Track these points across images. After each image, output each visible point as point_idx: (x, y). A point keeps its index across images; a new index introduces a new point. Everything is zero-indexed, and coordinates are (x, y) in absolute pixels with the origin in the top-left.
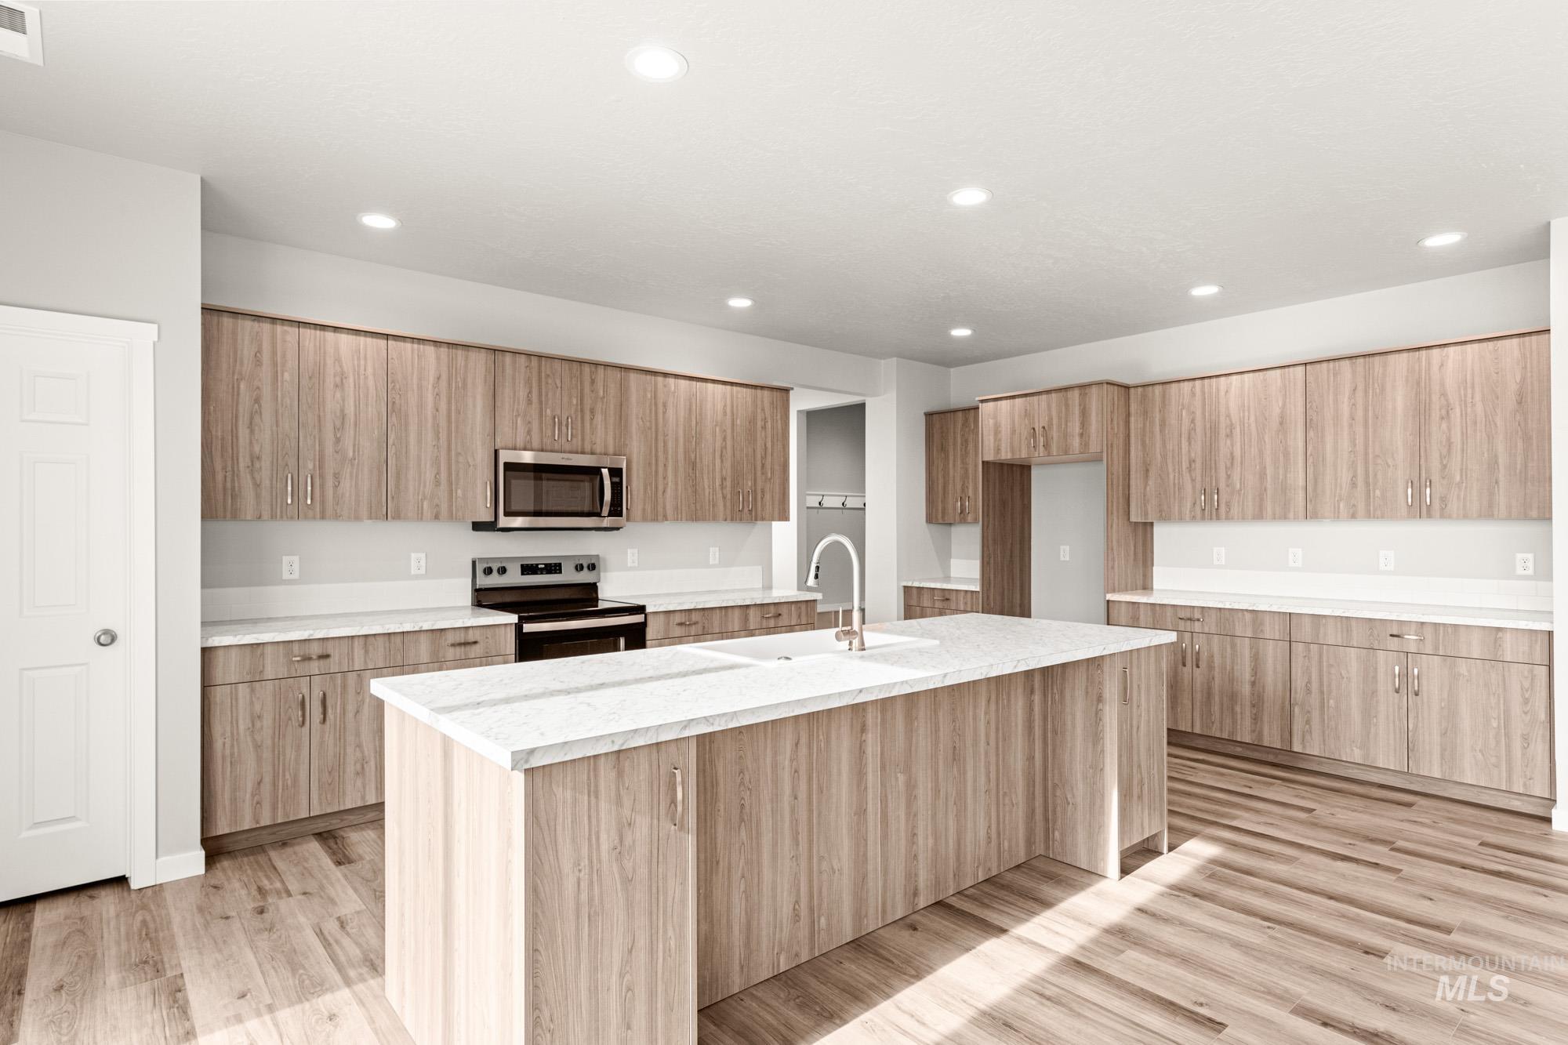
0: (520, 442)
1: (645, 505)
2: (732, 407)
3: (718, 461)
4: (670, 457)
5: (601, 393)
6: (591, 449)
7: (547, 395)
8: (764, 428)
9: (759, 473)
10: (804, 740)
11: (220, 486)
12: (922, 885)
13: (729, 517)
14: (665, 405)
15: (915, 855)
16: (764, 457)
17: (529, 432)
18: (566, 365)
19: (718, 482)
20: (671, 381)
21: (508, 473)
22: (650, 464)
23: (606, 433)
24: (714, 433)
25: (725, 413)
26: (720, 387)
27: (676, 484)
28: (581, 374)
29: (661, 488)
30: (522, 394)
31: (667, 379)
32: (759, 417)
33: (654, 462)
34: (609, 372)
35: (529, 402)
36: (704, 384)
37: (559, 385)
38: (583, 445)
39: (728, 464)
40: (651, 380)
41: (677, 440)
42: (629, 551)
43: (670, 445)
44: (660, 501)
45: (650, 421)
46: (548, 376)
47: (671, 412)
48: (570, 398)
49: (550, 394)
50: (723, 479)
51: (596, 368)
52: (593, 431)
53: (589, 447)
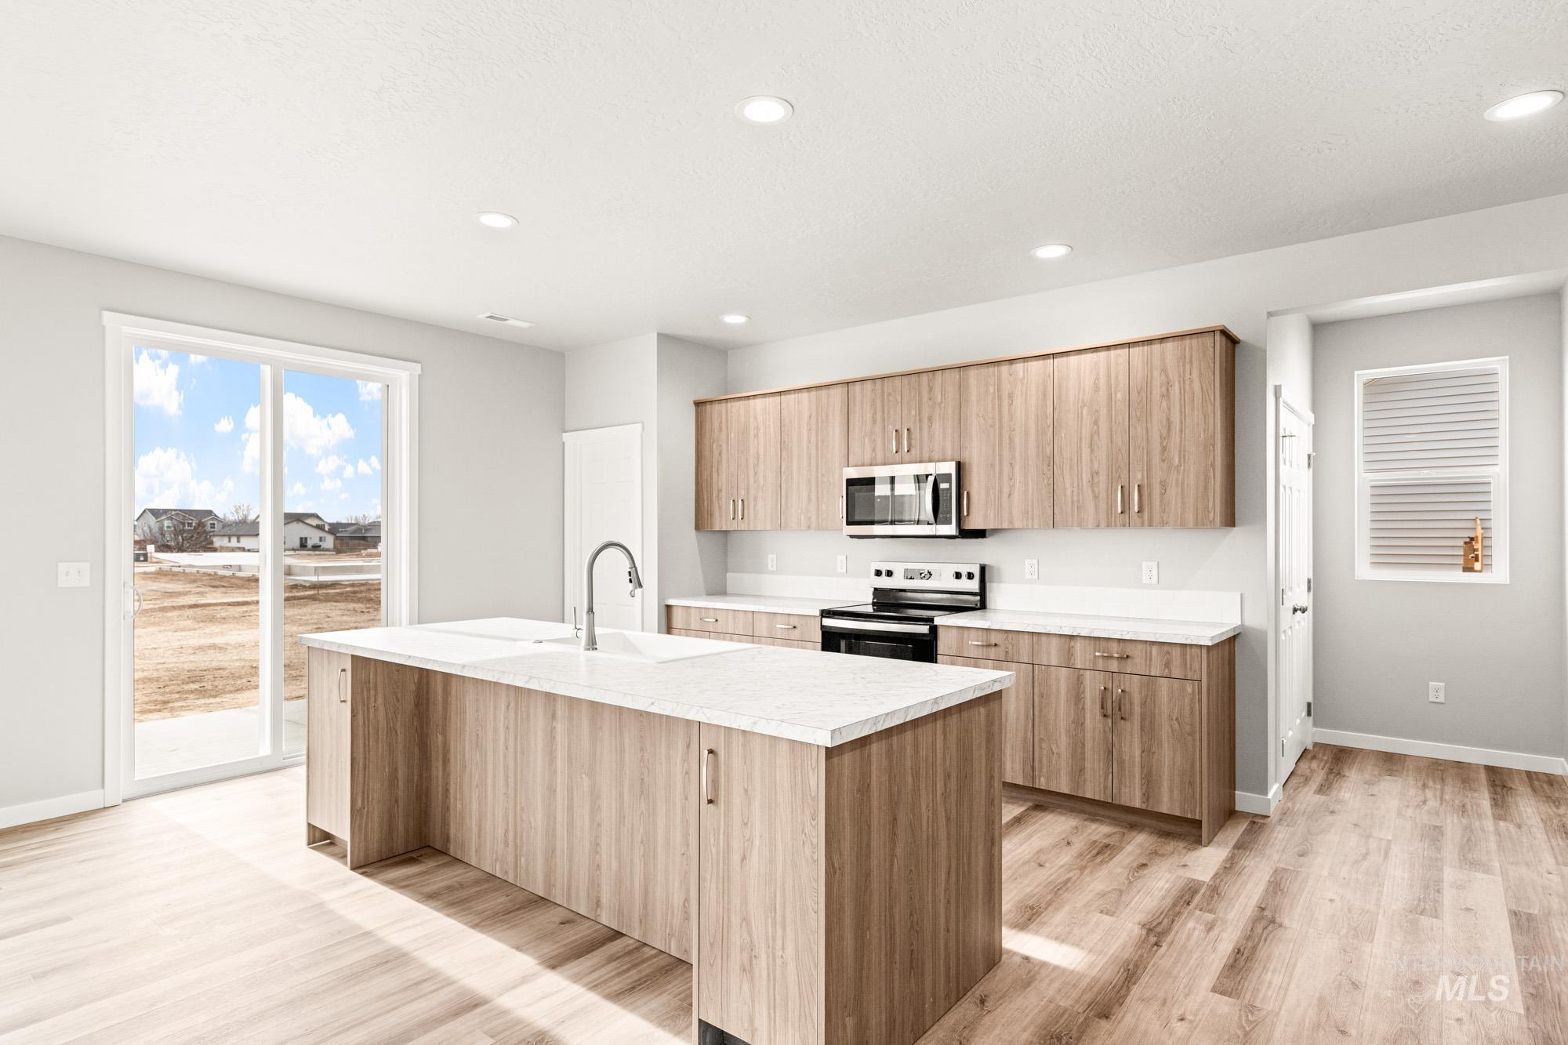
0: (867, 460)
1: (986, 511)
2: (1109, 377)
3: (1086, 451)
4: (1017, 454)
5: (939, 399)
6: (929, 457)
7: (889, 413)
8: (1166, 395)
9: (1156, 459)
10: (512, 705)
11: (706, 509)
12: (604, 900)
13: (1103, 523)
14: (1011, 396)
15: (598, 865)
16: (1165, 438)
17: (874, 450)
18: (905, 379)
19: (1086, 477)
20: (1019, 366)
21: (850, 488)
22: (992, 465)
23: (944, 438)
24: (1080, 418)
25: (1097, 389)
26: (1089, 356)
27: (1026, 484)
28: (919, 385)
29: (1006, 490)
30: (868, 416)
31: (1013, 366)
32: (1157, 383)
33: (997, 462)
34: (947, 375)
35: (874, 421)
36: (1064, 359)
37: (899, 400)
38: (921, 453)
39: (1102, 453)
40: (994, 372)
41: (1027, 434)
42: (1027, 562)
43: (1017, 440)
44: (1005, 505)
45: (993, 418)
46: (889, 395)
47: (1018, 402)
48: (909, 410)
49: (892, 412)
50: (1094, 474)
51: (934, 375)
52: (931, 439)
53: (927, 455)
